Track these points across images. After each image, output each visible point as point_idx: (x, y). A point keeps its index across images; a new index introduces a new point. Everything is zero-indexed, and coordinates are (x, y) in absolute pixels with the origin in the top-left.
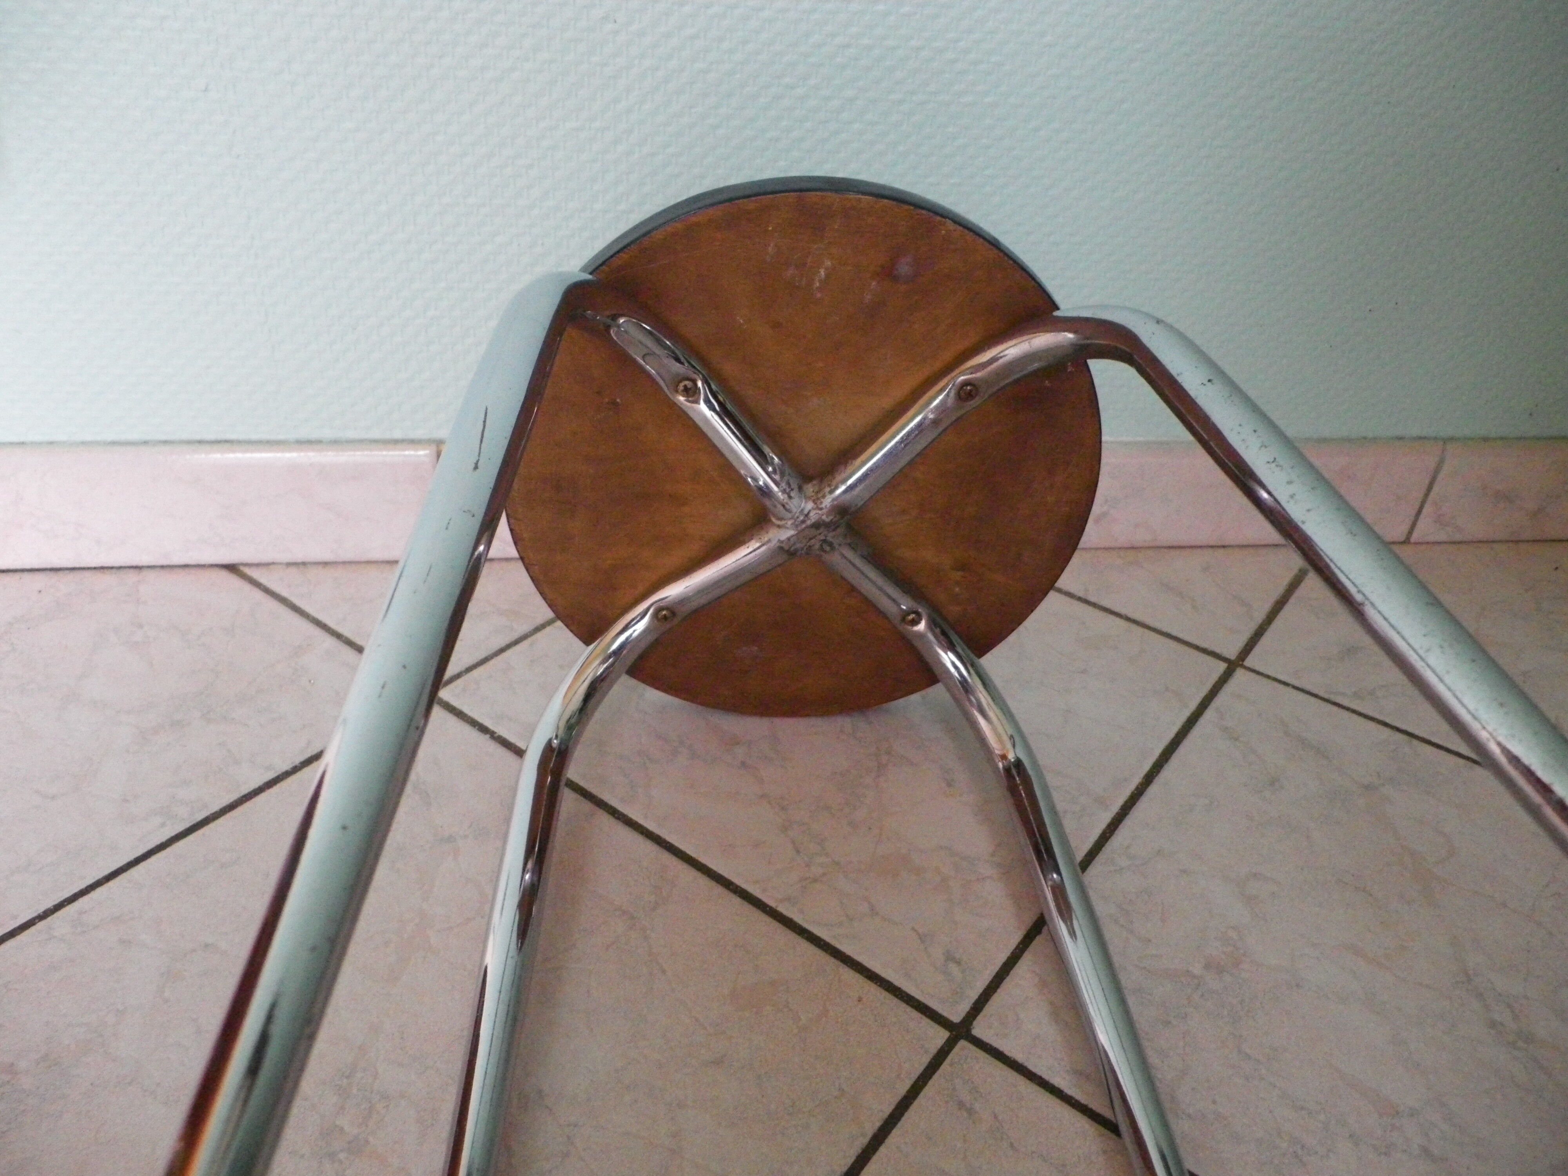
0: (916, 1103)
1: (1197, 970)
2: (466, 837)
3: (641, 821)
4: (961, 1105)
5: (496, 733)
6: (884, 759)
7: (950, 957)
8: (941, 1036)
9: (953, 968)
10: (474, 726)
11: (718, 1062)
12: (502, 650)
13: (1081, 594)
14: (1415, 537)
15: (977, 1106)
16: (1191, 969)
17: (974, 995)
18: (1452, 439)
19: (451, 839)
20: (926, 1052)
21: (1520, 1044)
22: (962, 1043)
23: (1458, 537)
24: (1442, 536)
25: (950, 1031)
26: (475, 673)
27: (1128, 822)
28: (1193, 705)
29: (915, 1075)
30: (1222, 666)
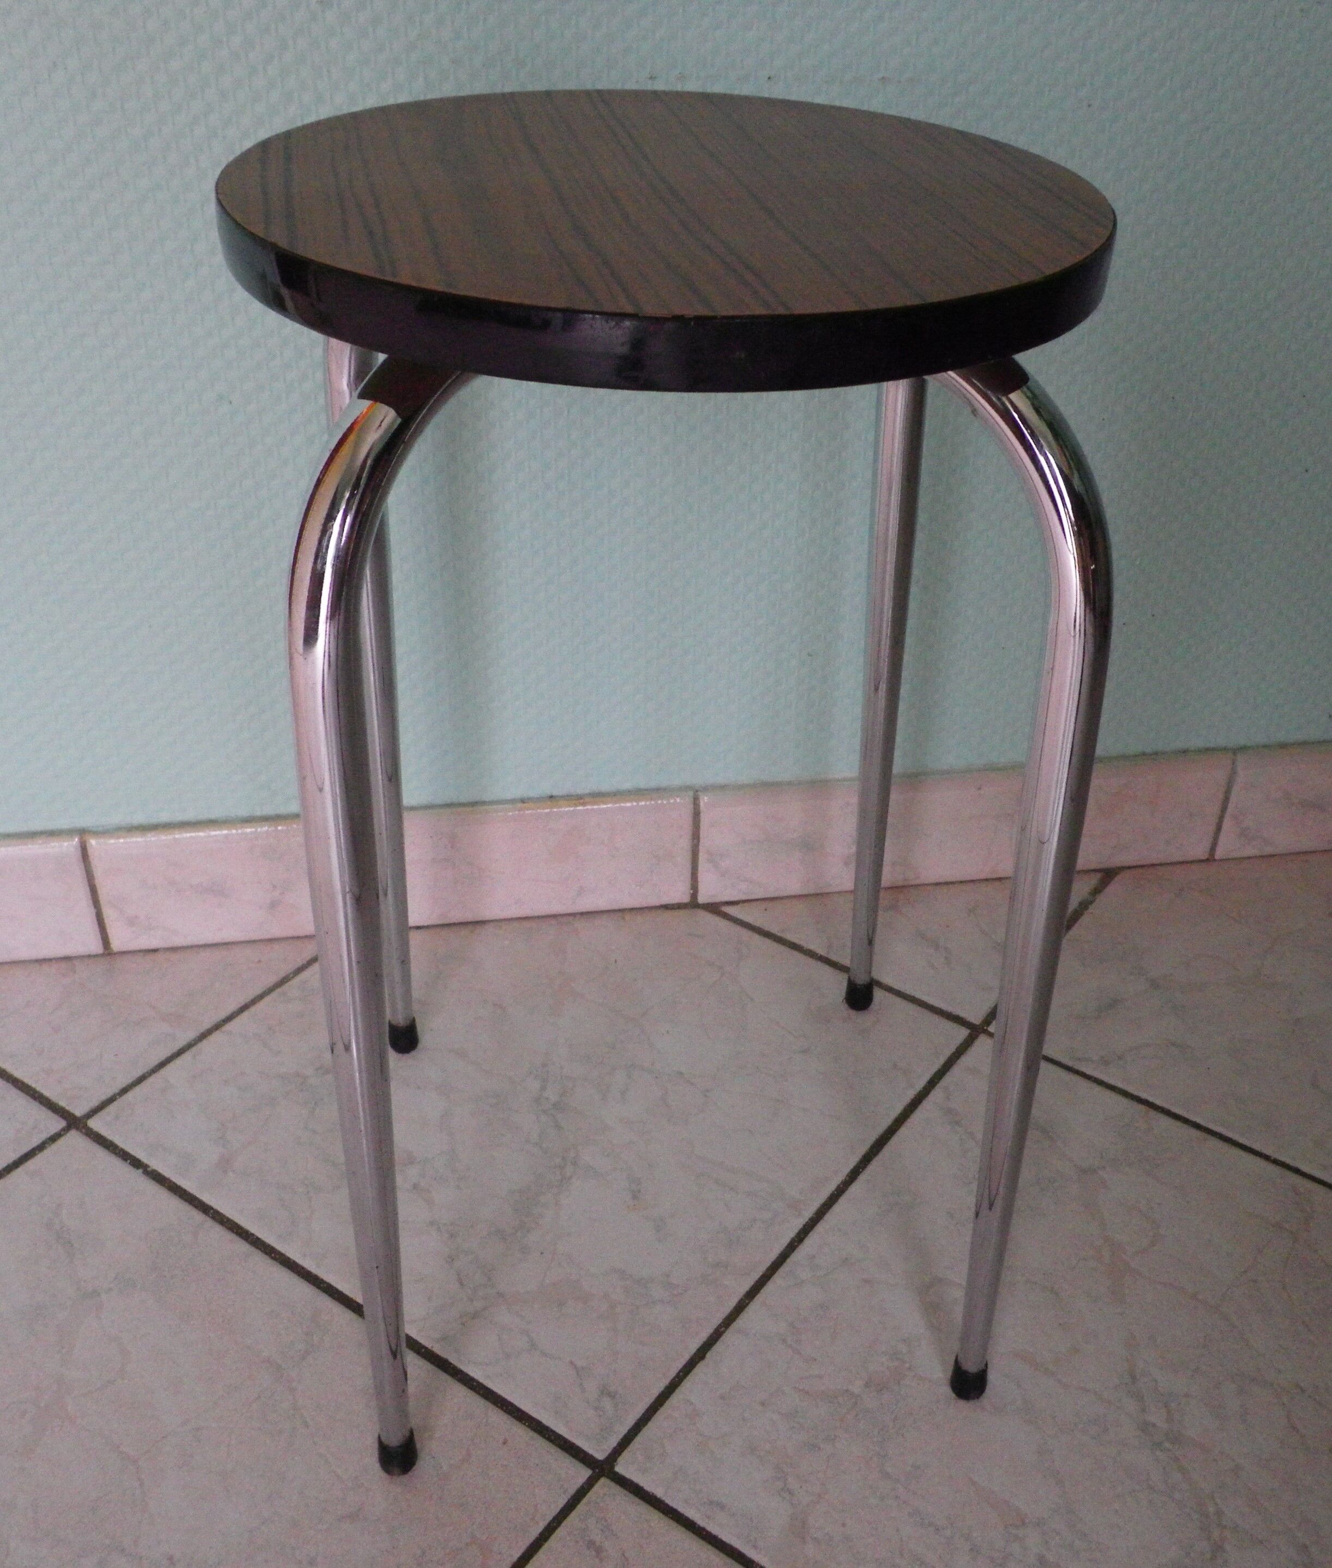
0: (546, 1545)
1: (857, 1387)
2: (110, 1289)
3: (300, 1261)
4: (591, 1544)
5: (149, 1167)
6: (569, 1170)
7: (605, 1392)
8: (585, 1473)
9: (607, 1404)
10: (126, 1160)
11: (352, 1517)
12: (162, 1065)
13: (821, 952)
14: (1219, 854)
15: (607, 1544)
16: (850, 1387)
17: (622, 1430)
18: (1243, 749)
19: (95, 1293)
20: (565, 1492)
21: (1167, 1445)
22: (603, 1480)
23: (1268, 850)
24: (1250, 851)
25: (593, 1469)
26: (129, 1096)
27: (820, 1228)
28: (920, 1084)
29: (549, 1518)
30: (964, 1033)
